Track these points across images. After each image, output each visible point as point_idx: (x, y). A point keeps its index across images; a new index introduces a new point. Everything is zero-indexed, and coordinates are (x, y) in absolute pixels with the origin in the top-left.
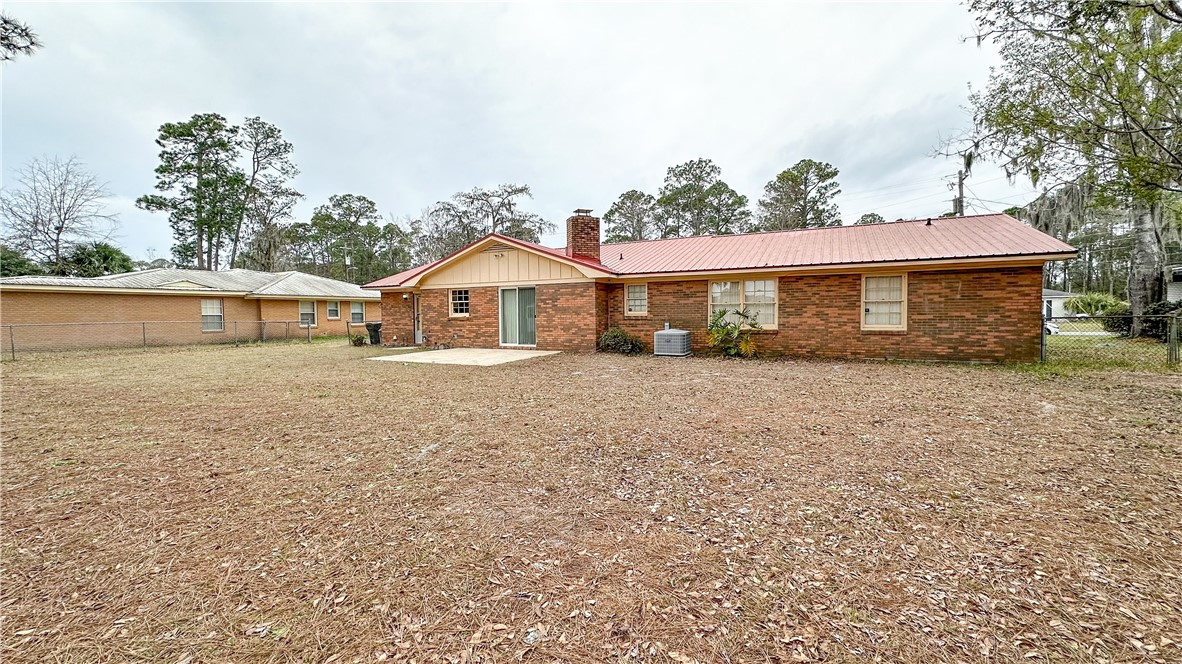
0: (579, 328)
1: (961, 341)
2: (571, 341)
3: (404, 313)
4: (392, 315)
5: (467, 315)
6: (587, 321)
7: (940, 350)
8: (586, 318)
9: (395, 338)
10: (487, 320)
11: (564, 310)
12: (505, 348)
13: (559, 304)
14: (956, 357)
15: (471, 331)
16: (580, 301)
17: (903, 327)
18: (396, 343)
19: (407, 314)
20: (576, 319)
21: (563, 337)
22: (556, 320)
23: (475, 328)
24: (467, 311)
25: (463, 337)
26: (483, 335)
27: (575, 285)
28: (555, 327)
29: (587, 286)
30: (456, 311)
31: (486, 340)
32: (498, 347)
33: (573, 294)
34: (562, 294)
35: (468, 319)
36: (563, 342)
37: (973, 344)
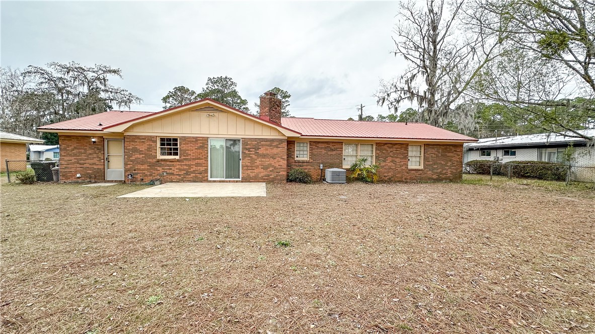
0: (275, 168)
1: (440, 173)
2: (268, 176)
3: (90, 154)
4: (75, 155)
5: (177, 157)
6: (281, 163)
7: (435, 177)
8: (280, 161)
9: (78, 175)
10: (197, 161)
11: (264, 156)
12: (214, 181)
13: (261, 151)
14: (438, 180)
15: (180, 170)
16: (275, 151)
17: (422, 167)
18: (80, 180)
19: (95, 155)
20: (272, 161)
21: (263, 173)
22: (258, 162)
23: (185, 167)
24: (176, 154)
25: (172, 174)
26: (194, 172)
27: (272, 140)
28: (257, 167)
29: (281, 141)
30: (163, 154)
31: (196, 176)
32: (207, 181)
33: (271, 146)
34: (263, 145)
35: (178, 161)
36: (263, 177)
37: (444, 174)
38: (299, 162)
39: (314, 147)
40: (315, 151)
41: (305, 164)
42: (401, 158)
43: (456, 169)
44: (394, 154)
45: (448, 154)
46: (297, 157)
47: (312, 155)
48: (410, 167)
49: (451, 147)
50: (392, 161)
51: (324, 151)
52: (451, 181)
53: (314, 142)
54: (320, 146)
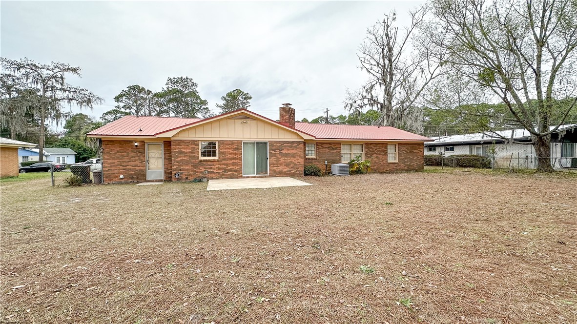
0: (295, 164)
1: (410, 165)
2: (290, 171)
3: (133, 157)
4: (118, 158)
5: (216, 158)
6: (299, 161)
7: (406, 168)
8: (298, 159)
9: (121, 176)
10: (233, 161)
11: (287, 155)
12: (248, 177)
13: (284, 151)
14: (408, 171)
15: (220, 169)
16: (295, 151)
17: (397, 161)
18: (123, 181)
19: (137, 158)
20: (293, 160)
21: (286, 169)
22: (282, 160)
23: (224, 166)
24: (215, 155)
25: (213, 172)
26: (231, 170)
27: (293, 142)
28: (281, 164)
29: (299, 143)
30: (204, 155)
31: (232, 174)
32: (242, 177)
33: (292, 147)
34: (285, 147)
35: (218, 161)
36: (286, 172)
37: (411, 166)
38: (309, 159)
39: (320, 147)
40: (321, 151)
41: (314, 161)
42: (383, 155)
43: (420, 162)
44: (378, 151)
45: (415, 151)
46: (307, 155)
47: (319, 154)
48: (389, 161)
49: (416, 145)
50: (377, 157)
51: (327, 151)
52: (417, 171)
53: (320, 143)
54: (324, 146)
